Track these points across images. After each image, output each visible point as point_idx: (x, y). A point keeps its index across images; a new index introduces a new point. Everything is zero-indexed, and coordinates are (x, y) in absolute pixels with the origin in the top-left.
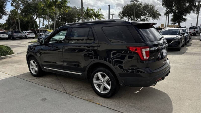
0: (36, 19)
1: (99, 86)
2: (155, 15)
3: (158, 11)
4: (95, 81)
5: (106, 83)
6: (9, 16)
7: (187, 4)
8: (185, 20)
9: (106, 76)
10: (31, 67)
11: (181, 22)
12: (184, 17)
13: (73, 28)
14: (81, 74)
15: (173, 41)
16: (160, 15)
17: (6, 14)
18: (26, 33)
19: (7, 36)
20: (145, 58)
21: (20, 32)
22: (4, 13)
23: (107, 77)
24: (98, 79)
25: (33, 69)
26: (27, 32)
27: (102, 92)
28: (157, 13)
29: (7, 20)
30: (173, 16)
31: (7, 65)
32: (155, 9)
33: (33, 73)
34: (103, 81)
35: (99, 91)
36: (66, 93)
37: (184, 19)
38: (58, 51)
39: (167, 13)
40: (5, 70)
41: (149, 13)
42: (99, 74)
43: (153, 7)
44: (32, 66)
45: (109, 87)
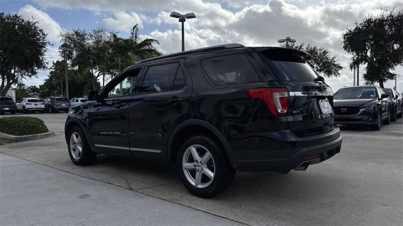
0: (98, 76)
1: (193, 173)
2: (330, 68)
3: (335, 59)
4: (186, 165)
5: (205, 166)
6: (51, 73)
7: (396, 46)
8: (392, 76)
9: (206, 151)
10: (72, 146)
11: (385, 80)
12: (391, 71)
13: (149, 67)
14: (159, 151)
15: (361, 110)
16: (341, 68)
17: (44, 67)
18: (77, 101)
19: (43, 106)
20: (279, 111)
21: (66, 100)
22: (41, 65)
23: (208, 154)
24: (191, 159)
25: (74, 150)
26: (80, 99)
27: (200, 186)
28: (334, 65)
29: (46, 80)
30: (367, 68)
31: (31, 148)
32: (330, 56)
33: (74, 157)
34: (201, 162)
35: (193, 184)
36: (130, 189)
37: (391, 74)
38: (121, 108)
39: (355, 64)
40: (26, 155)
41: (318, 64)
42: (193, 150)
43: (325, 53)
44: (74, 143)
45: (211, 174)
